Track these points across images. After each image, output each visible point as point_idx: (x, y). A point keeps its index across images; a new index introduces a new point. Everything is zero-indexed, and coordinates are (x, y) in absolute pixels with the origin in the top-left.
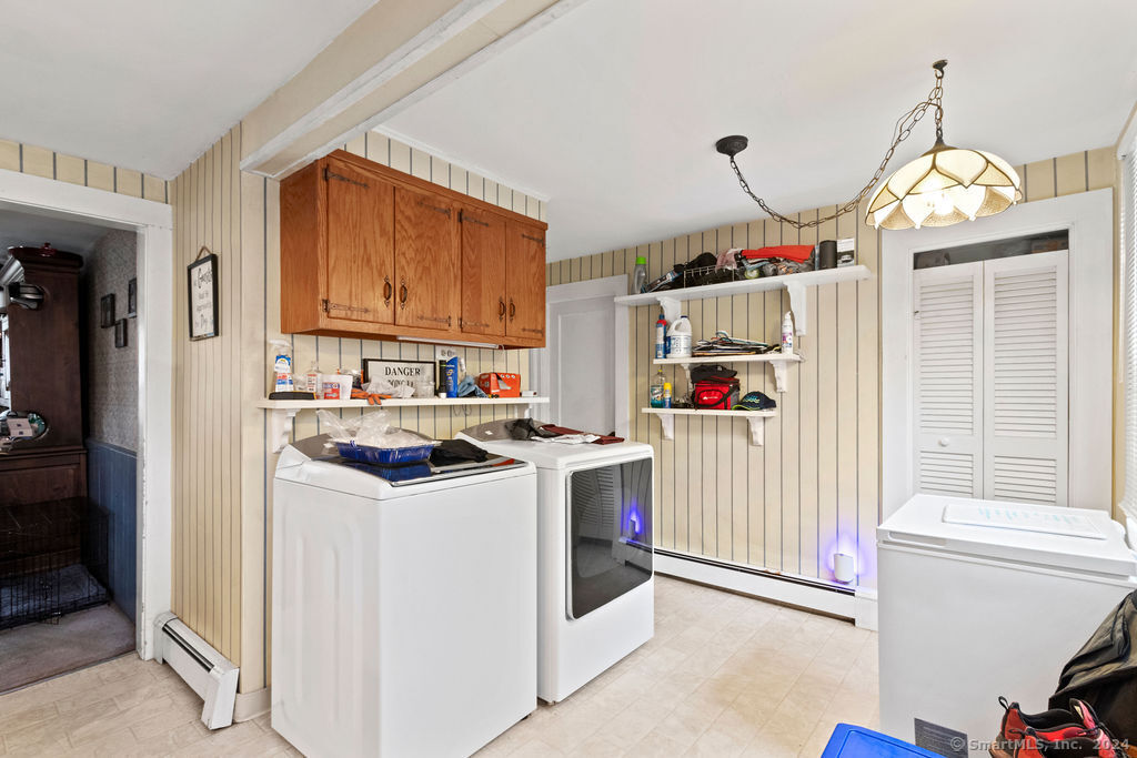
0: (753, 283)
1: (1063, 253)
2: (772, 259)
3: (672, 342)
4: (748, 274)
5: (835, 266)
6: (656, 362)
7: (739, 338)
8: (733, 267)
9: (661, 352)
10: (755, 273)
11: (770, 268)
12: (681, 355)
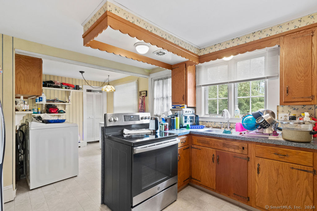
0: (64, 89)
1: (102, 93)
2: (68, 86)
3: (43, 99)
4: (63, 87)
5: (79, 90)
6: (36, 103)
7: (60, 99)
8: (60, 85)
9: (38, 101)
10: (64, 88)
11: (68, 88)
12: (44, 102)
